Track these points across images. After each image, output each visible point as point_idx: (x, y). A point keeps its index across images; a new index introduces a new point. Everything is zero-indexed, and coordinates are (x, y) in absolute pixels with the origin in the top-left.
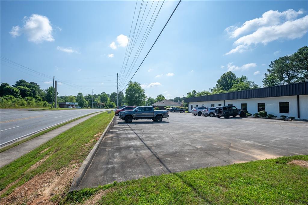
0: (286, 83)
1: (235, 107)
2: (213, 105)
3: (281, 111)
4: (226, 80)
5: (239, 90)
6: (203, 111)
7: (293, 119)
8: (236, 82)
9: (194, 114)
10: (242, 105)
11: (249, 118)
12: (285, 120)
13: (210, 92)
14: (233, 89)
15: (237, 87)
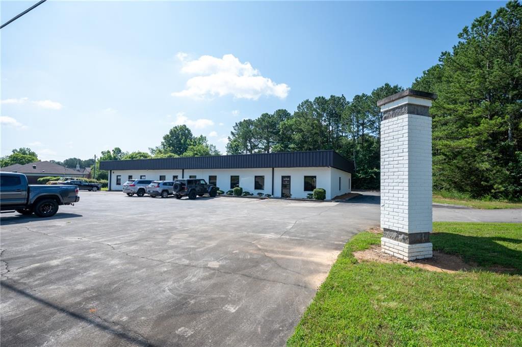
0: (249, 153)
1: (204, 180)
2: (162, 178)
3: (256, 188)
4: (177, 137)
5: (196, 156)
6: (149, 188)
7: (269, 196)
8: (192, 143)
9: (128, 194)
10: (211, 178)
11: (222, 197)
12: (262, 199)
13: (150, 154)
14: (189, 154)
15: (194, 151)
